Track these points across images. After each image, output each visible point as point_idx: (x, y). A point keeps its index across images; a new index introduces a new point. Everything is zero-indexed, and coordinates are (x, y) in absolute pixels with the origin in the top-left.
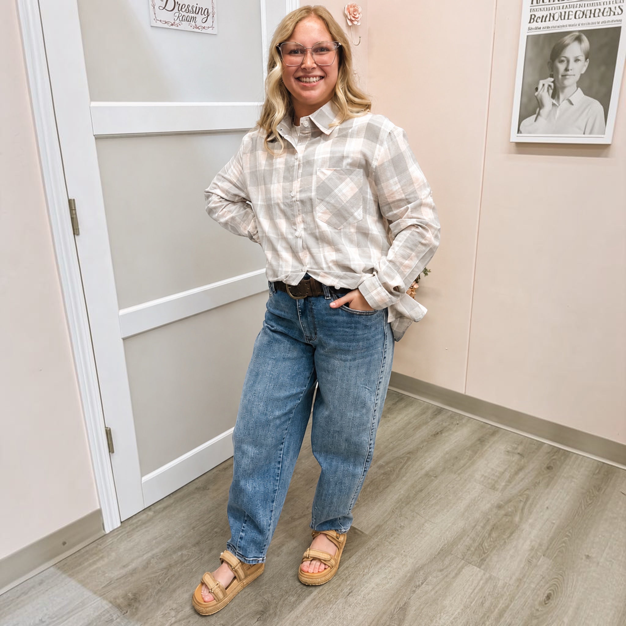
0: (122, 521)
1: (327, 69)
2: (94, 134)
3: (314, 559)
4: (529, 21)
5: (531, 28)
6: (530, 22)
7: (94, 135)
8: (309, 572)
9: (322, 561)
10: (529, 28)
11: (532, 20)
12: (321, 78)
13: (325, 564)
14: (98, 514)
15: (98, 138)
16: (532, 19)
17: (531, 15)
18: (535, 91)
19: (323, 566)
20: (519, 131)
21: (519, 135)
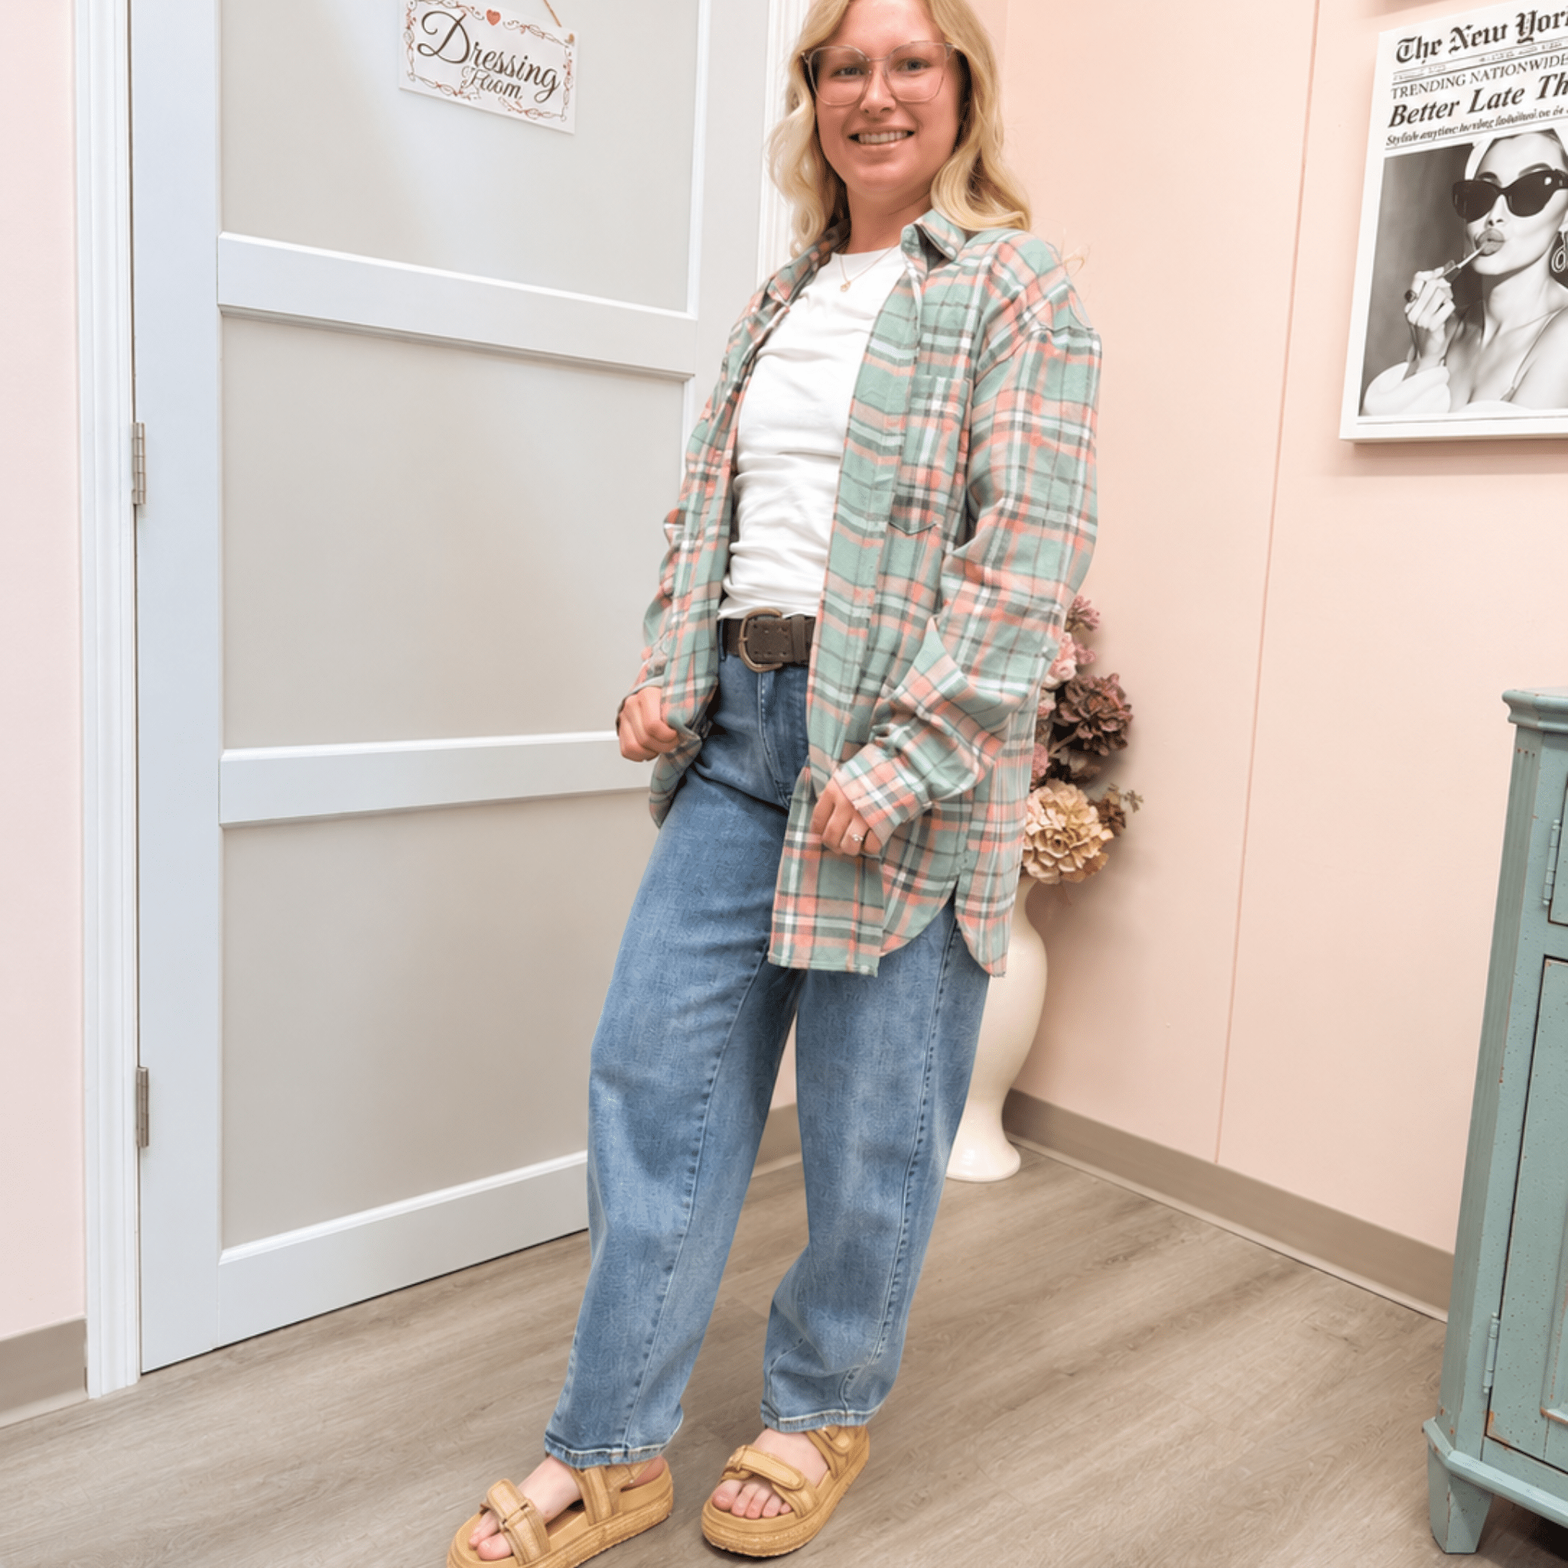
0: (144, 1371)
1: (922, 111)
2: (220, 302)
3: (755, 1476)
4: (1389, 122)
5: (1395, 138)
6: (1392, 124)
7: (219, 306)
8: (734, 1510)
9: (775, 1487)
10: (1389, 139)
11: (1398, 119)
12: (905, 134)
13: (783, 1501)
14: (72, 1335)
15: (228, 314)
16: (1400, 115)
17: (1397, 108)
18: (1404, 300)
19: (775, 1503)
20: (1361, 410)
21: (1363, 419)
